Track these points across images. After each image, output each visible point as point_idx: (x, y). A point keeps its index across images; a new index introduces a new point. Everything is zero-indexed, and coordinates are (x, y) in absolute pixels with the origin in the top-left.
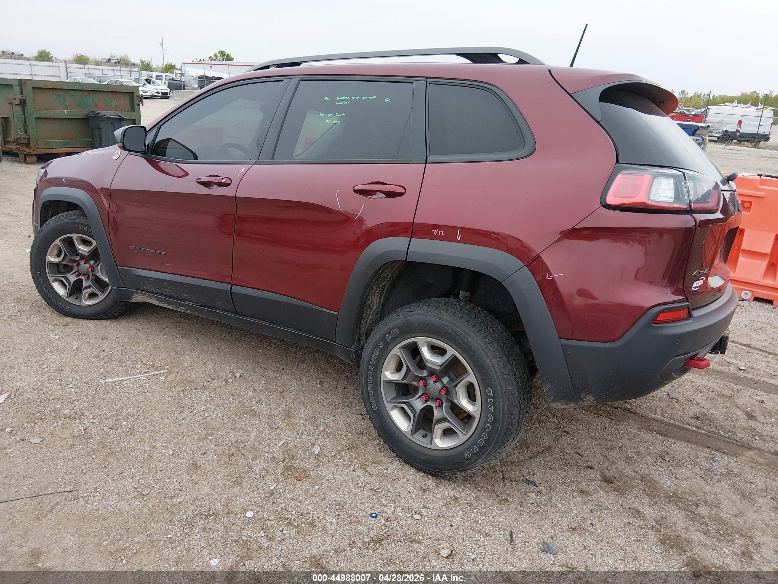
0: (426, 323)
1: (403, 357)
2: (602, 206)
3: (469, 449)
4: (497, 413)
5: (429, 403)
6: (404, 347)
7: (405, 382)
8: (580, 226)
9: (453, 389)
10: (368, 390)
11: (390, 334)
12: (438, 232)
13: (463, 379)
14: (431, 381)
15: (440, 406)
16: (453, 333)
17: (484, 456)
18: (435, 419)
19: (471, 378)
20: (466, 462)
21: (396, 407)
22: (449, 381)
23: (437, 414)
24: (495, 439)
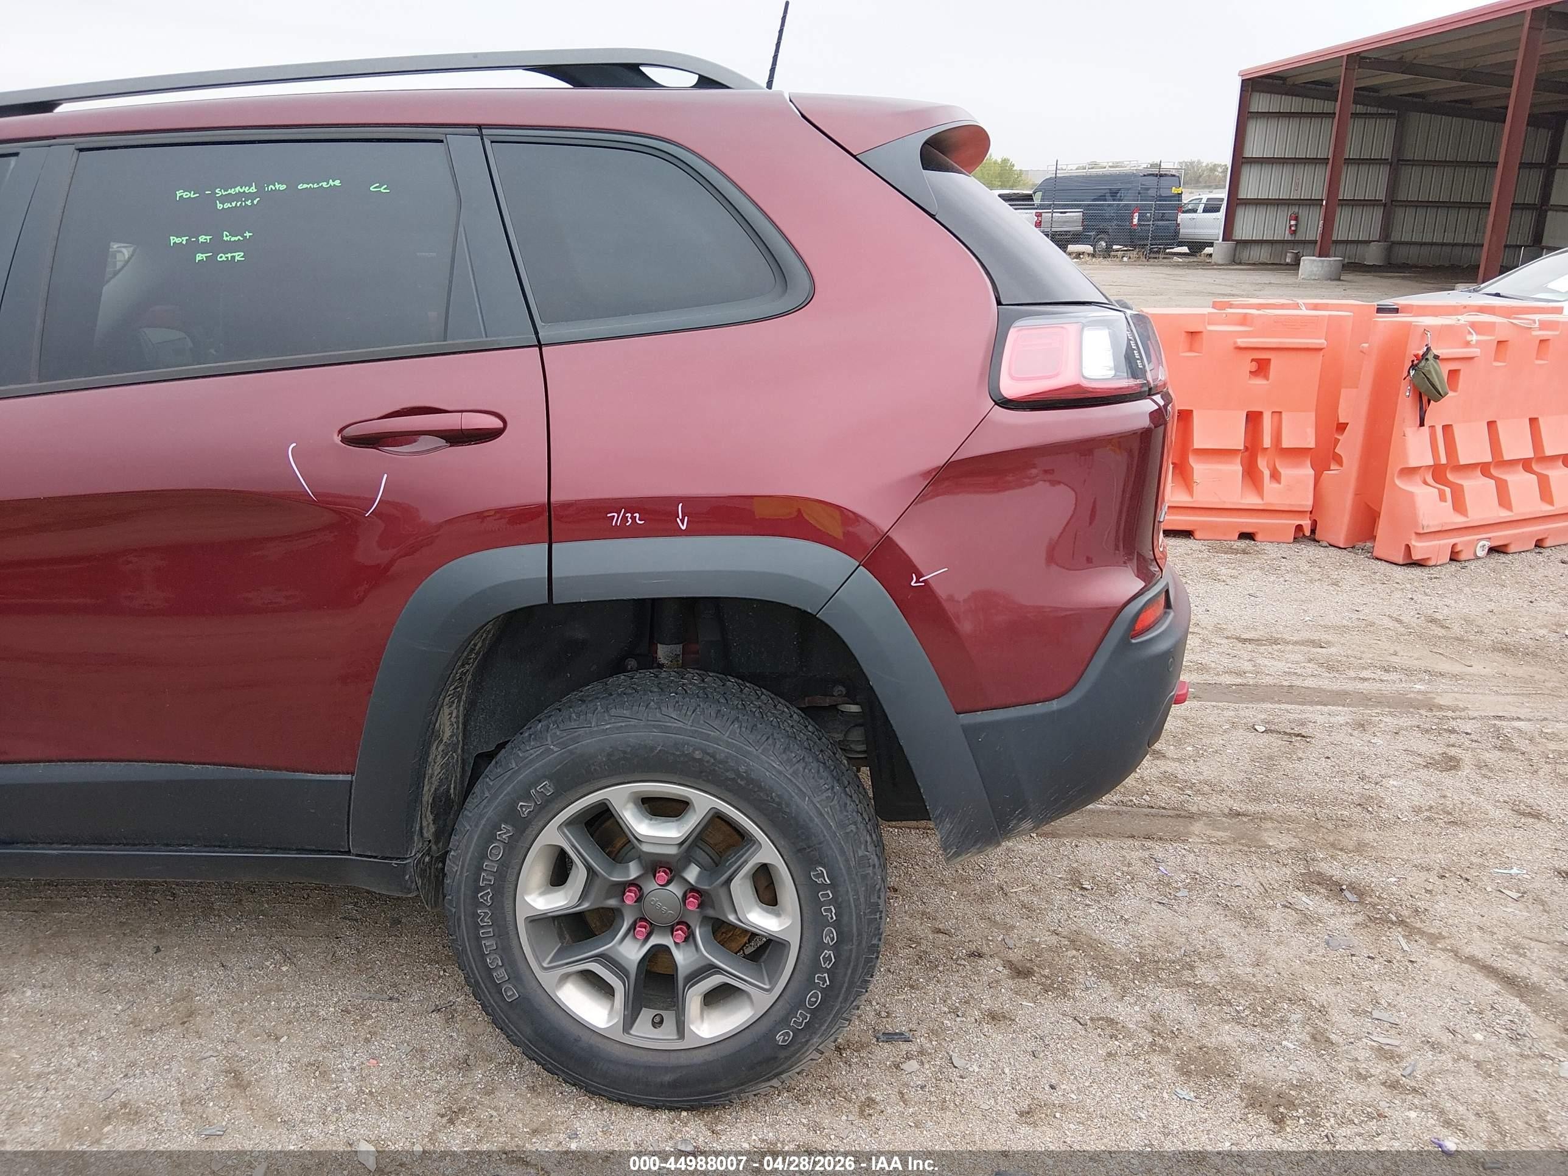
0: (629, 750)
1: (573, 846)
2: (996, 404)
3: (784, 1021)
4: (845, 919)
5: (654, 940)
6: (570, 823)
7: (585, 906)
8: (962, 455)
9: (722, 892)
10: (483, 956)
11: (527, 797)
12: (625, 518)
13: (746, 862)
14: (651, 886)
15: (689, 937)
16: (708, 758)
17: (824, 1028)
18: (682, 973)
19: (767, 853)
20: (782, 1055)
21: (566, 977)
22: (700, 874)
23: (683, 958)
24: (847, 980)
